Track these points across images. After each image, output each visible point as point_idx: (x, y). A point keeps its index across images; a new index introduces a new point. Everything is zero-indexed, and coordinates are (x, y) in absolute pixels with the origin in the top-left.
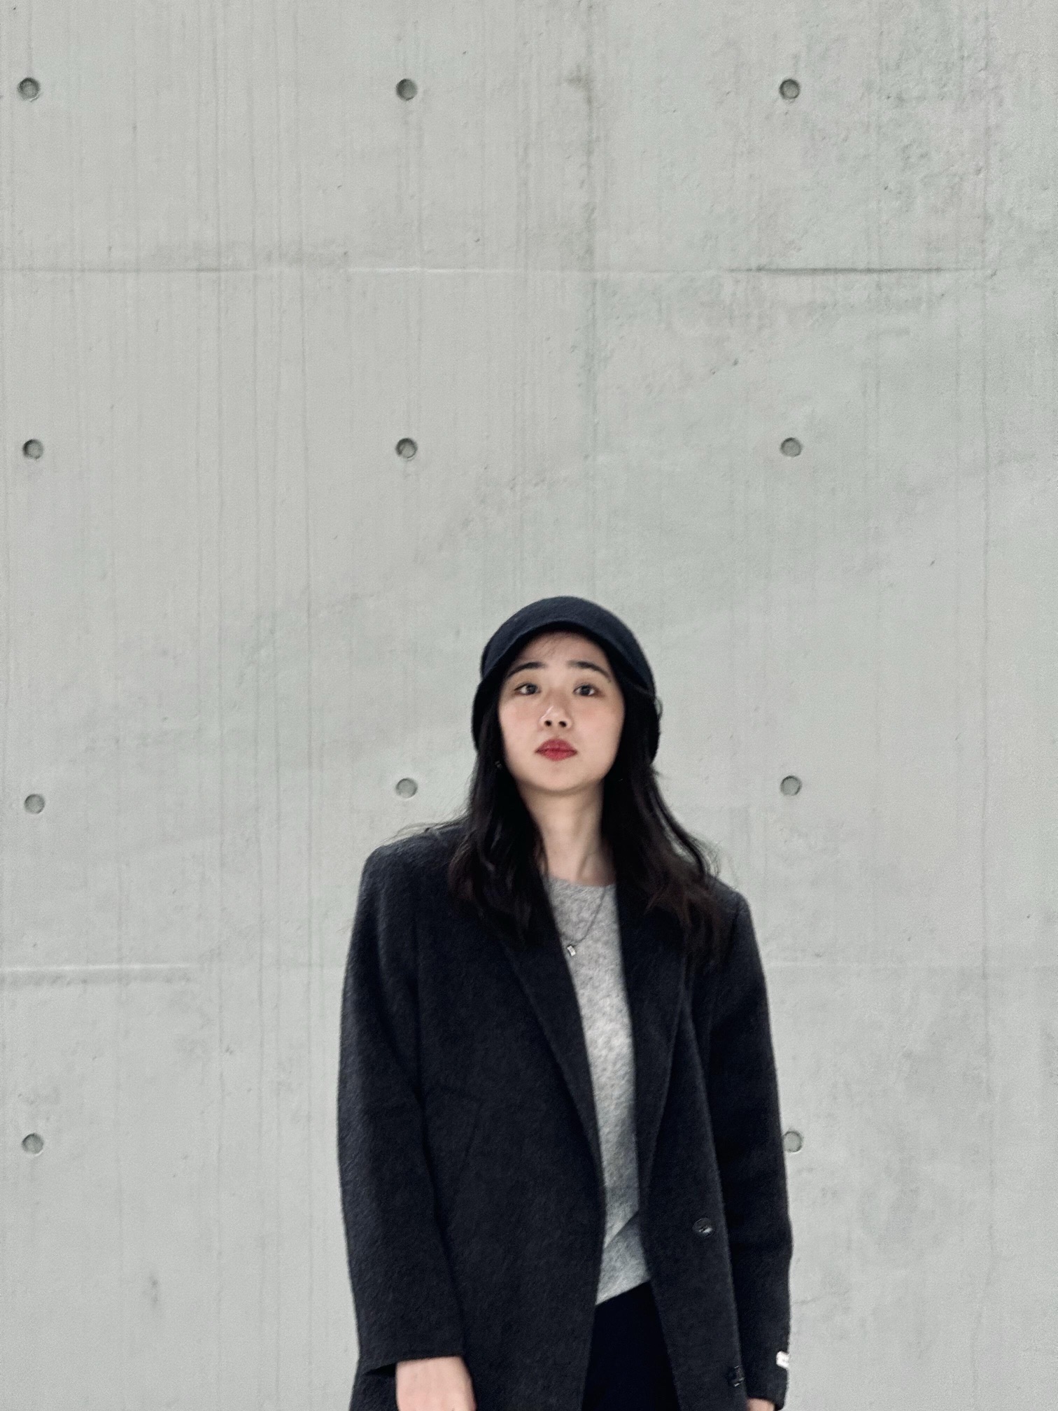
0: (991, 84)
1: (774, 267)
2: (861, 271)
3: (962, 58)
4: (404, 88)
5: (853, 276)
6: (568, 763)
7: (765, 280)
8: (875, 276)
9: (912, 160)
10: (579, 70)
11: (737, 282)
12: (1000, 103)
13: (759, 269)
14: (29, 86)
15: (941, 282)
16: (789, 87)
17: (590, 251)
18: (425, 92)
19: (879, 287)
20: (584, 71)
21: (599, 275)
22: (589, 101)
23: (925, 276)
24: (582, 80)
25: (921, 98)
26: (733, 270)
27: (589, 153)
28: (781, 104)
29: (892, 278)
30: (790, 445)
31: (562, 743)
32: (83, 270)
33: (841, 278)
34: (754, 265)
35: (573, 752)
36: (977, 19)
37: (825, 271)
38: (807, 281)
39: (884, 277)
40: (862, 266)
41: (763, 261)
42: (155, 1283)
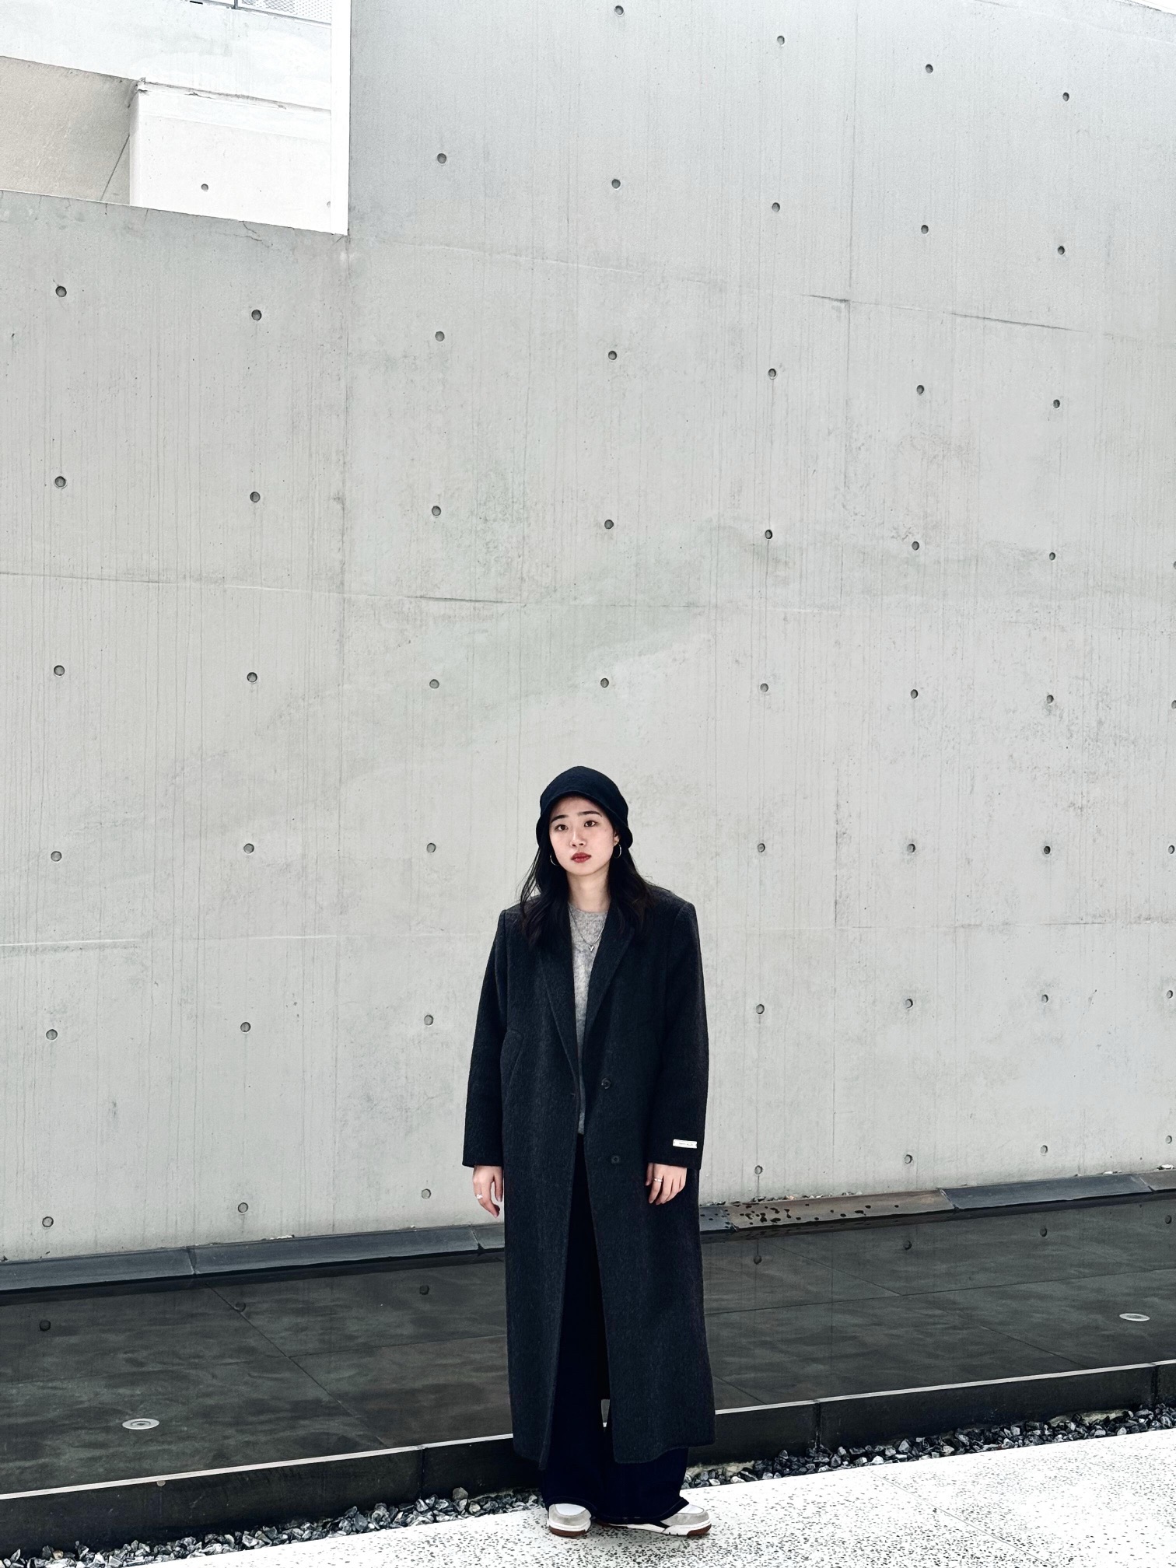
0: (525, 516)
1: (428, 596)
2: (467, 601)
3: (513, 502)
4: (254, 496)
5: (464, 603)
6: (588, 862)
7: (424, 602)
8: (473, 603)
9: (491, 549)
10: (338, 494)
11: (411, 603)
12: (529, 525)
13: (421, 597)
14: (61, 481)
15: (501, 608)
16: (437, 509)
17: (342, 583)
18: (264, 498)
19: (475, 609)
20: (341, 494)
21: (345, 596)
22: (343, 509)
23: (495, 605)
24: (340, 499)
25: (495, 520)
26: (408, 597)
27: (343, 535)
28: (432, 518)
29: (482, 604)
30: (434, 683)
31: (581, 854)
32: (88, 578)
33: (458, 603)
34: (419, 595)
35: (589, 856)
36: (520, 485)
37: (451, 599)
38: (442, 603)
39: (477, 604)
40: (468, 599)
41: (423, 593)
42: (115, 1105)
